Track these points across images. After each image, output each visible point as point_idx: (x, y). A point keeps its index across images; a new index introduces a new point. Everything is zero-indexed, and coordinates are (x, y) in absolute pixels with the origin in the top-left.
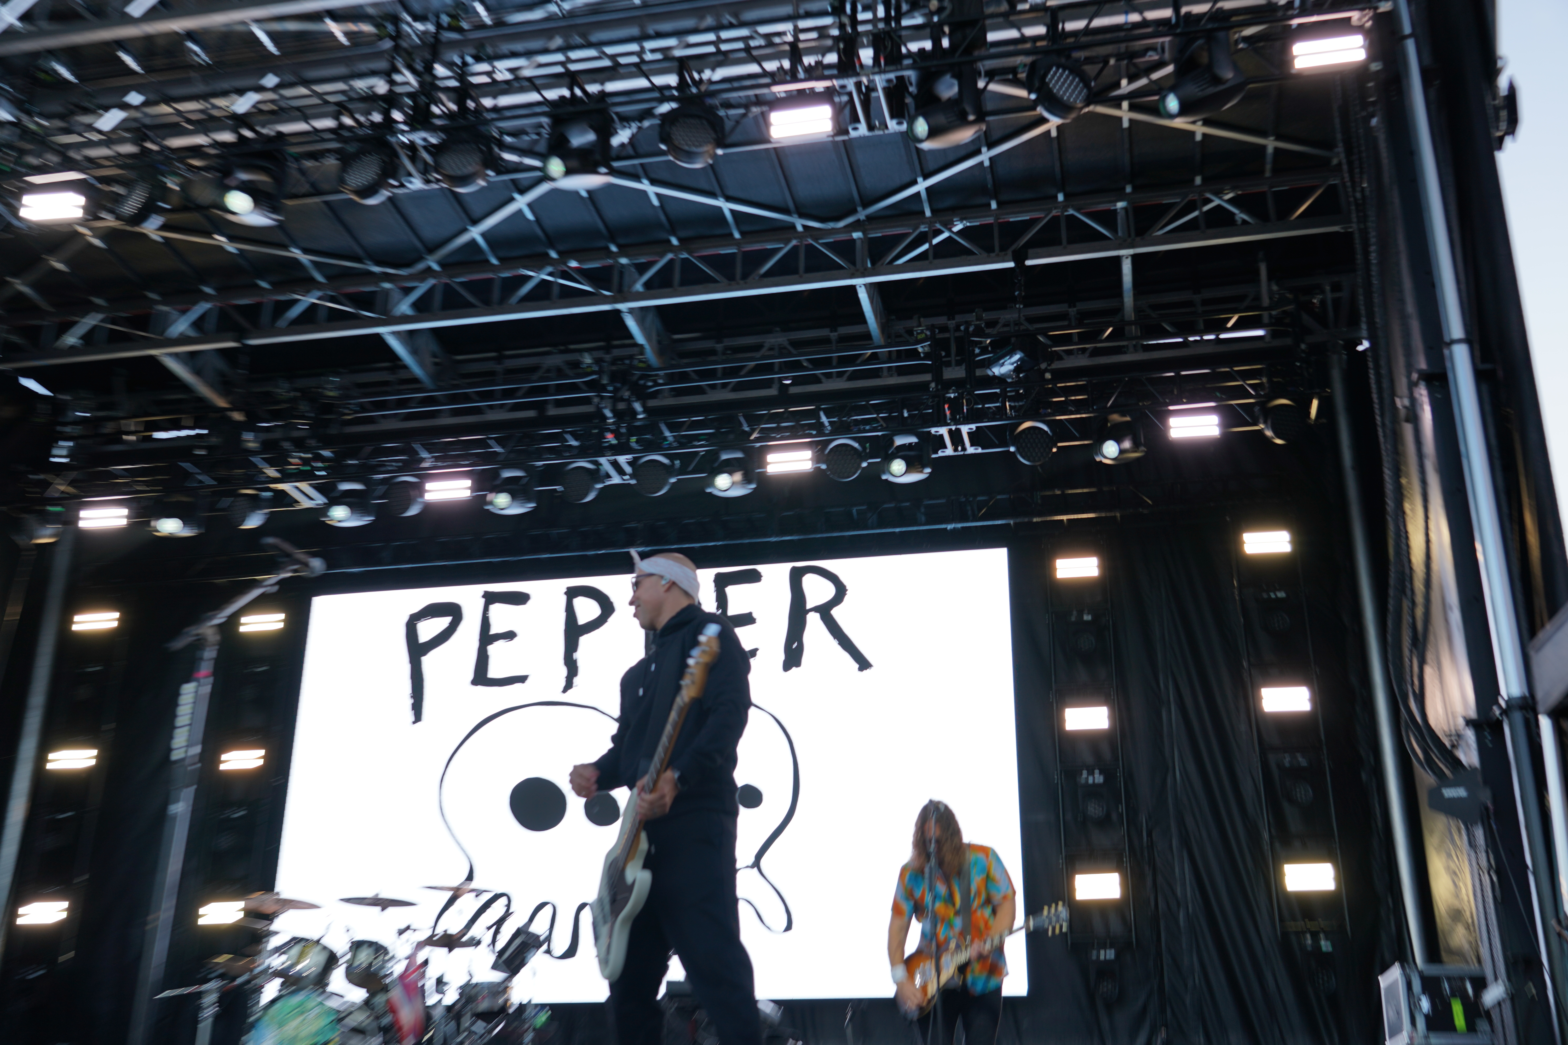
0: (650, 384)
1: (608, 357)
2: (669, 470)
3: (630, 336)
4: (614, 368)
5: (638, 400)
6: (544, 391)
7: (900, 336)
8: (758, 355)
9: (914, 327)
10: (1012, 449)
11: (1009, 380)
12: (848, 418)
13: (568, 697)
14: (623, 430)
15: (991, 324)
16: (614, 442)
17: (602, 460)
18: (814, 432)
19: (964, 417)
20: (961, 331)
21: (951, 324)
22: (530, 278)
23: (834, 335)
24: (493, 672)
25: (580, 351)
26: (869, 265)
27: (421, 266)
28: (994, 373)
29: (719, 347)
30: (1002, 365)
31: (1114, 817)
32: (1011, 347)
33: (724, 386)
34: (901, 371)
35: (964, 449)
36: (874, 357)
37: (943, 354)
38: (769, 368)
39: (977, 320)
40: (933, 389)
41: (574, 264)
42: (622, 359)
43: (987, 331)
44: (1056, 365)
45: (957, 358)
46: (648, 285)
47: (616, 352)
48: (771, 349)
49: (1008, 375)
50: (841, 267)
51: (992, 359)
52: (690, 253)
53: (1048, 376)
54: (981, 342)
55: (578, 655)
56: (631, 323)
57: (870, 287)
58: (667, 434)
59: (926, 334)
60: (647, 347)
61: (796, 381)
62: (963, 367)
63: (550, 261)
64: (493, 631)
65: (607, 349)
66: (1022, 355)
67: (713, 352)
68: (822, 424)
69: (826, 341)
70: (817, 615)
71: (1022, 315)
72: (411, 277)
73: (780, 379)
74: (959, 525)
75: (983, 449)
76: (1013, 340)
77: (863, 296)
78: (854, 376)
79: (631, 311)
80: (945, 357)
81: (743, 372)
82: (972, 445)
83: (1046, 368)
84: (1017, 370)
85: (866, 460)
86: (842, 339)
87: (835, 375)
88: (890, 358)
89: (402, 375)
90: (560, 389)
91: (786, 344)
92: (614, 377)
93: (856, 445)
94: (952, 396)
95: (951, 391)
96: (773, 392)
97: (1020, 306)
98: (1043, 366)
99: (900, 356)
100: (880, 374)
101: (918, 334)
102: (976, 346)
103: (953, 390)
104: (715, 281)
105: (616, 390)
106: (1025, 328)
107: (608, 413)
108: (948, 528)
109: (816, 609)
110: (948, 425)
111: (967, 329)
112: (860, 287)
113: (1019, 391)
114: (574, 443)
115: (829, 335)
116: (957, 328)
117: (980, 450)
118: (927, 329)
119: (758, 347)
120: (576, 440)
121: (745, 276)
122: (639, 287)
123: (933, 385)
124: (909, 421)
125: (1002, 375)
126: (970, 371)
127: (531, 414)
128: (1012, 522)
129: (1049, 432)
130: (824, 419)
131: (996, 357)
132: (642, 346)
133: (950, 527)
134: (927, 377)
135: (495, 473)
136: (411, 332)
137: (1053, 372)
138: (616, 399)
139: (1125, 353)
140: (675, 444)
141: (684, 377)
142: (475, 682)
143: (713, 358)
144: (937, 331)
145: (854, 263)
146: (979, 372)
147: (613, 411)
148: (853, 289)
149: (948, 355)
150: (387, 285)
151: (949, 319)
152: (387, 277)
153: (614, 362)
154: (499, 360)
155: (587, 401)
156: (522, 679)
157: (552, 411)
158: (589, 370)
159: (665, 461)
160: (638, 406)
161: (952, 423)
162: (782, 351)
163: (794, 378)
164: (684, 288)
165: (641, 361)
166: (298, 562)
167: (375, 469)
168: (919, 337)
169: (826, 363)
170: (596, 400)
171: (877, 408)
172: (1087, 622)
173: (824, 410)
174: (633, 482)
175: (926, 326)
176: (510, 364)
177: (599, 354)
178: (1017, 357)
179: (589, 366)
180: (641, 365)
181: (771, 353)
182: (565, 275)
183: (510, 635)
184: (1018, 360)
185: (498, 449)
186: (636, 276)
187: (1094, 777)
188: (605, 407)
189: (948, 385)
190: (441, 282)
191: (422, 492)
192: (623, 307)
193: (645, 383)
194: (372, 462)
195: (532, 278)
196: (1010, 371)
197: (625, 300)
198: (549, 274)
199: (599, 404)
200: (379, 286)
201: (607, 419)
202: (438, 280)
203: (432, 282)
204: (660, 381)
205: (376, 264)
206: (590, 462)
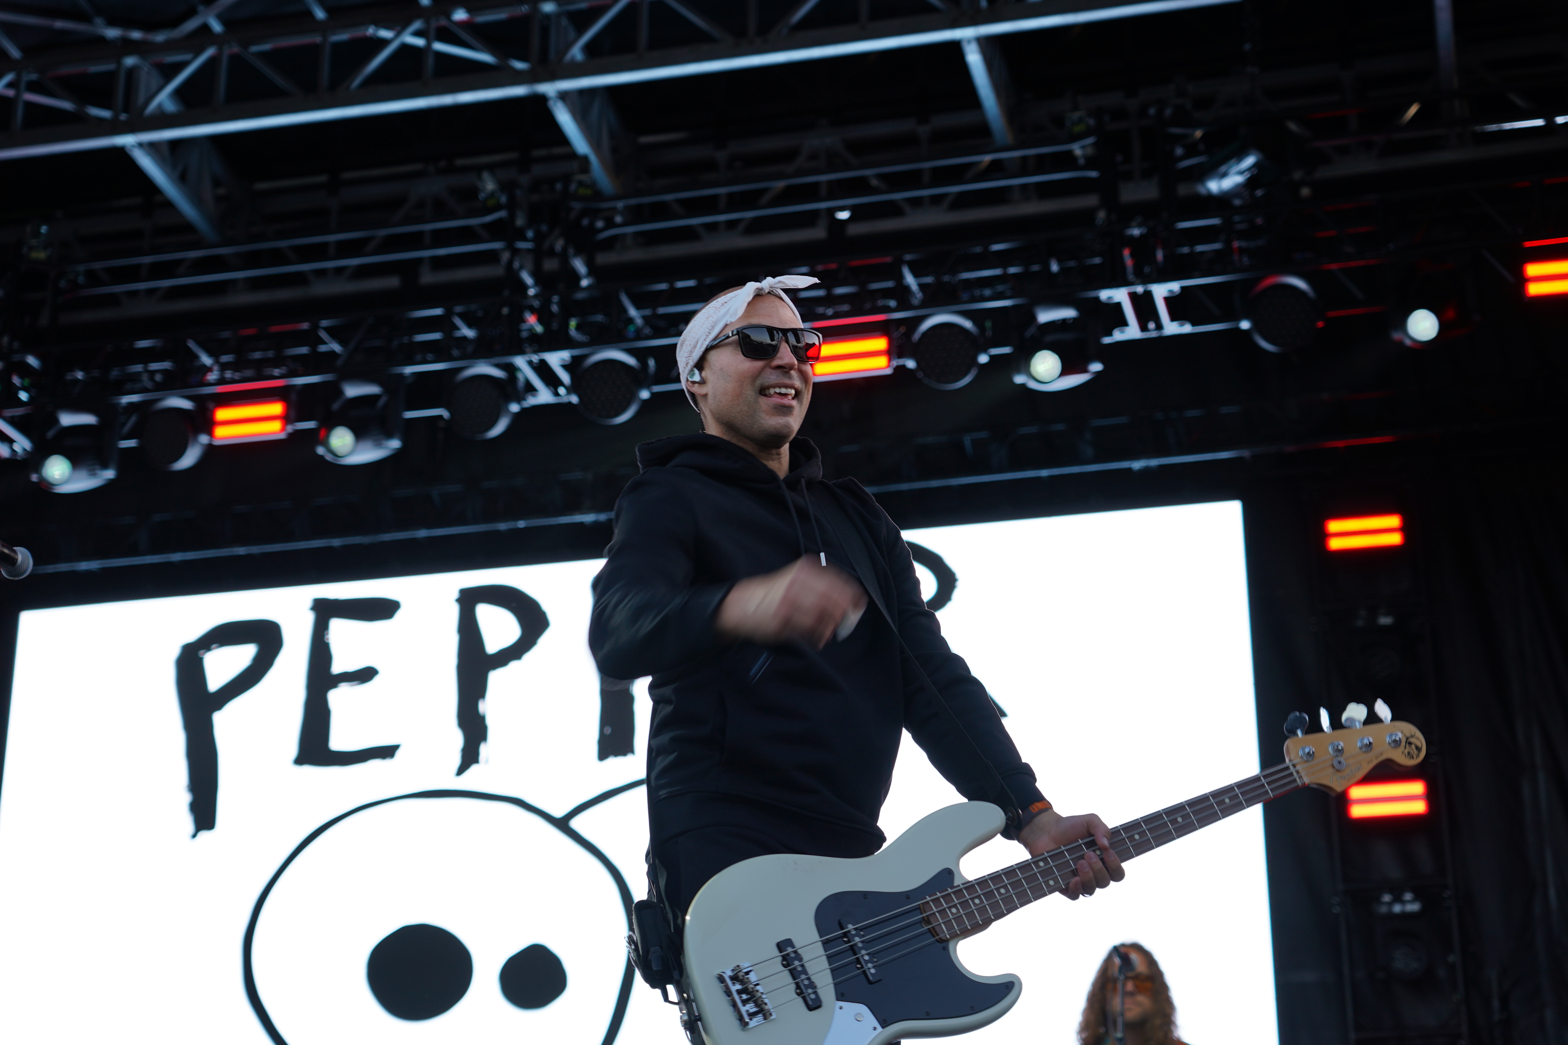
0: (600, 224)
1: (524, 180)
2: (638, 377)
3: (563, 140)
4: (536, 197)
5: (578, 253)
6: (415, 241)
7: (1042, 128)
8: (790, 168)
9: (1065, 112)
10: (1245, 325)
11: (1237, 202)
12: (953, 276)
13: (472, 780)
14: (555, 308)
15: (1203, 103)
16: (539, 329)
17: (520, 361)
18: (893, 303)
19: (1157, 269)
20: (1150, 116)
21: (1132, 104)
22: (384, 43)
23: (924, 130)
24: (338, 742)
25: (478, 170)
26: (984, 4)
27: (191, 25)
28: (1209, 189)
29: (720, 155)
30: (1224, 175)
31: (1441, 973)
32: (1239, 143)
33: (731, 225)
34: (1045, 191)
35: (1159, 327)
36: (996, 169)
37: (1119, 158)
38: (811, 192)
39: (1178, 95)
40: (1101, 221)
41: (460, 15)
42: (549, 181)
43: (1197, 115)
44: (1323, 173)
45: (1144, 165)
46: (590, 49)
47: (538, 170)
48: (812, 157)
49: (1236, 192)
50: (934, 10)
51: (1206, 165)
53: (1306, 192)
54: (1185, 136)
55: (486, 707)
56: (564, 118)
57: (987, 44)
58: (633, 312)
59: (1087, 124)
60: (593, 159)
61: (858, 213)
62: (1155, 180)
63: (419, 10)
64: (337, 668)
65: (524, 164)
66: (1260, 156)
67: (711, 165)
68: (907, 289)
69: (911, 140)
71: (1257, 85)
72: (170, 46)
73: (832, 211)
74: (1154, 462)
75: (1194, 324)
76: (1242, 130)
77: (974, 58)
78: (962, 202)
79: (563, 96)
80: (1122, 163)
81: (765, 199)
82: (1173, 320)
83: (1303, 178)
84: (1251, 184)
85: (985, 350)
86: (939, 136)
87: (926, 201)
88: (1024, 167)
90: (441, 238)
91: (838, 147)
92: (536, 214)
93: (967, 324)
94: (1136, 232)
95: (1134, 224)
96: (818, 233)
97: (1253, 69)
98: (1297, 175)
99: (1041, 164)
100: (1008, 196)
101: (1073, 123)
102: (1177, 143)
103: (1138, 221)
104: (712, 39)
105: (539, 238)
106: (1264, 108)
107: (528, 279)
108: (1135, 468)
110: (1130, 283)
111: (1160, 112)
112: (969, 42)
113: (1254, 220)
114: (469, 333)
115: (916, 130)
116: (1143, 112)
117: (1188, 329)
118: (1089, 115)
119: (790, 155)
120: (470, 326)
121: (763, 29)
122: (576, 53)
123: (1101, 215)
124: (1061, 280)
125: (1224, 192)
126: (1167, 188)
127: (393, 282)
128: (1246, 454)
129: (1310, 293)
130: (910, 279)
131: (1212, 160)
132: (585, 159)
133: (1137, 465)
134: (1091, 201)
135: (333, 390)
136: (175, 144)
137: (1314, 185)
138: (539, 254)
139: (1443, 148)
140: (647, 331)
141: (660, 211)
142: (300, 760)
143: (711, 176)
144: (1107, 117)
145: (956, 2)
146: (1183, 190)
147: (537, 275)
148: (955, 48)
149: (1128, 159)
150: (130, 61)
151: (1128, 97)
152: (128, 46)
153: (535, 186)
154: (332, 187)
155: (489, 258)
156: (387, 752)
157: (428, 278)
158: (491, 202)
159: (630, 361)
160: (580, 266)
161: (1136, 281)
162: (832, 161)
163: (854, 208)
164: (655, 52)
165: (581, 184)
167: (117, 387)
168: (1076, 129)
169: (912, 180)
170: (505, 256)
171: (1002, 259)
172: (1385, 628)
173: (908, 262)
174: (574, 399)
175: (1087, 109)
176: (349, 195)
177: (512, 174)
178: (1250, 161)
179: (492, 194)
180: (582, 191)
181: (813, 164)
182: (447, 35)
183: (366, 675)
184: (1252, 167)
185: (336, 347)
186: (572, 34)
187: (1403, 902)
188: (521, 268)
189: (1129, 213)
190: (227, 52)
191: (209, 425)
192: (549, 89)
193: (592, 224)
194: (115, 373)
195: (385, 43)
196: (1238, 186)
197: (552, 77)
198: (418, 34)
199: (510, 263)
200: (119, 63)
201: (525, 287)
202: (220, 50)
203: (210, 52)
204: (618, 219)
205: (112, 22)
206: (498, 366)
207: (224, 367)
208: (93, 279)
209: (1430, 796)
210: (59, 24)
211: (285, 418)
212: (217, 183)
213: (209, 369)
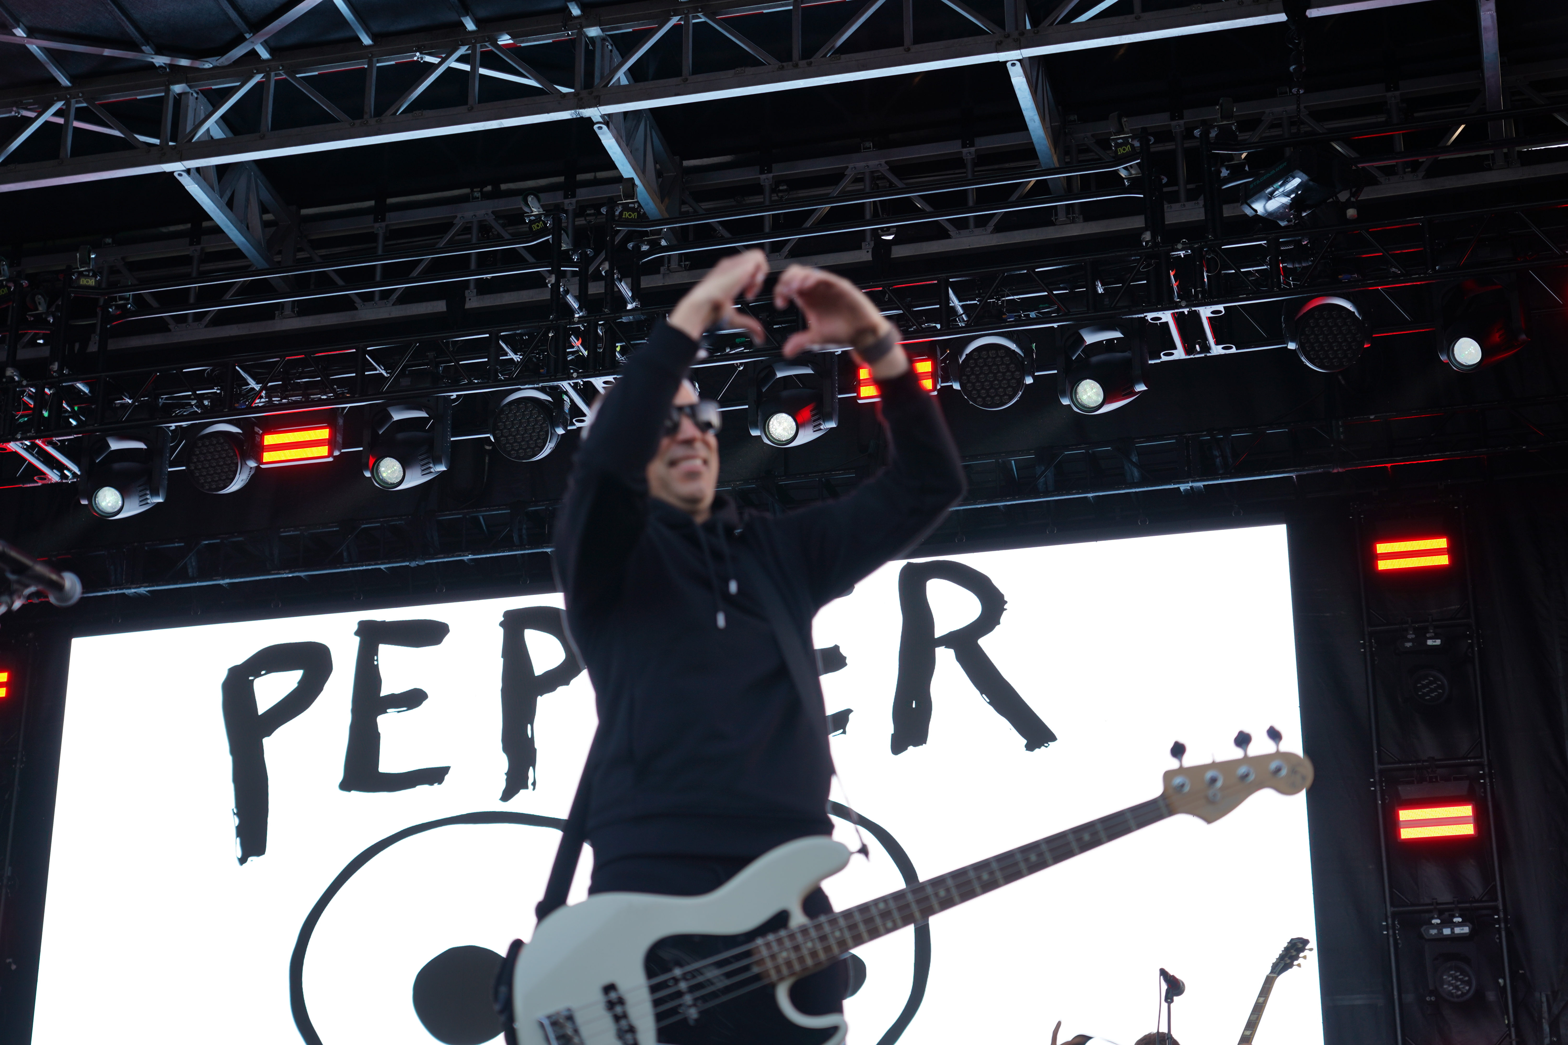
0: (645, 248)
1: (570, 204)
3: (612, 166)
4: (581, 221)
5: (623, 277)
6: (461, 265)
7: (1088, 150)
8: (835, 191)
9: (1110, 134)
10: (1292, 346)
11: (1283, 224)
12: (998, 299)
14: (601, 331)
15: (1249, 124)
16: (585, 352)
17: (565, 385)
18: (937, 326)
19: (1203, 292)
20: (1196, 138)
21: (1177, 126)
22: (430, 68)
23: (968, 153)
25: (524, 194)
26: (1028, 27)
27: (239, 52)
28: (1256, 211)
29: (766, 179)
30: (1270, 197)
31: (1491, 996)
32: (1285, 164)
33: (777, 248)
34: (1090, 213)
35: (1206, 348)
36: (1041, 189)
37: (1165, 179)
38: (855, 215)
39: (1223, 118)
40: (1147, 242)
41: (505, 40)
42: (596, 206)
43: (1241, 136)
44: (1368, 194)
45: (1190, 186)
46: (637, 74)
47: (583, 194)
48: (857, 180)
49: (1281, 213)
50: (978, 31)
51: (1252, 186)
52: (711, 15)
53: (1351, 212)
54: (1231, 158)
55: (534, 731)
56: (608, 140)
57: (1031, 66)
59: (1132, 146)
60: (638, 184)
61: (904, 236)
62: (1201, 202)
63: (464, 37)
64: (385, 692)
65: (569, 189)
66: (1306, 177)
67: (756, 188)
68: (952, 311)
69: (956, 162)
70: (951, 653)
71: (1302, 106)
72: (216, 73)
73: (876, 233)
74: (1201, 484)
75: (1238, 347)
76: (1288, 151)
77: (1019, 80)
78: (1006, 224)
79: (608, 120)
80: (1167, 185)
81: (810, 222)
82: (1217, 343)
83: (1348, 200)
84: (1297, 204)
85: (1031, 372)
86: (983, 159)
87: (972, 223)
88: (1070, 189)
89: (211, 245)
90: (486, 262)
91: (884, 170)
92: (580, 239)
93: (1013, 346)
94: (1182, 254)
95: (1180, 246)
96: (863, 255)
97: (1298, 90)
98: (1343, 196)
99: (1087, 186)
100: (1053, 219)
101: (1118, 145)
102: (1222, 165)
103: (1184, 243)
104: (756, 63)
105: (585, 261)
106: (1310, 129)
107: (573, 302)
108: (1182, 489)
109: (950, 640)
110: (1177, 306)
111: (1205, 134)
112: (1013, 65)
113: (1300, 241)
114: (515, 357)
115: (961, 152)
116: (1188, 133)
117: (1232, 350)
118: (1133, 138)
119: (835, 178)
120: (517, 350)
121: (808, 53)
122: (621, 77)
123: (1147, 236)
124: (1107, 301)
125: (1270, 214)
126: (1213, 210)
127: (440, 306)
128: (1293, 475)
129: (1356, 314)
130: (955, 302)
131: (1258, 182)
133: (1184, 487)
134: (1137, 222)
135: (378, 414)
136: (221, 169)
137: (1360, 206)
138: (584, 278)
139: (1490, 169)
142: (346, 785)
143: (758, 199)
144: (1152, 140)
145: (1001, 24)
146: (1228, 211)
147: (582, 298)
148: (1000, 70)
149: (1173, 181)
150: (178, 88)
151: (1173, 118)
152: (176, 74)
153: (581, 211)
154: (380, 212)
155: (537, 281)
156: (438, 775)
157: (473, 302)
158: (535, 227)
160: (625, 289)
161: (1183, 304)
162: (878, 184)
163: (899, 231)
164: (700, 77)
165: (626, 207)
166: (39, 579)
167: (167, 413)
168: (1121, 151)
169: (957, 202)
170: (550, 279)
171: (1048, 280)
172: (1434, 650)
173: (954, 286)
175: (1132, 131)
176: (395, 219)
177: (557, 198)
178: (1296, 181)
179: (538, 220)
180: (626, 215)
181: (859, 186)
182: (491, 61)
183: (414, 698)
184: (1298, 187)
185: (381, 371)
186: (617, 59)
187: (1453, 925)
188: (567, 292)
189: (1174, 235)
190: (273, 78)
191: (258, 449)
192: (594, 113)
193: (637, 248)
194: (163, 399)
195: (432, 67)
196: (1284, 206)
197: (598, 102)
198: (462, 59)
199: (556, 286)
200: (168, 91)
201: (572, 312)
202: (267, 76)
203: (258, 78)
204: (663, 243)
205: (159, 52)
206: (542, 390)
207: (271, 392)
208: (142, 305)
209: (1479, 819)
210: (107, 52)
211: (331, 443)
212: (264, 210)
213: (258, 395)
